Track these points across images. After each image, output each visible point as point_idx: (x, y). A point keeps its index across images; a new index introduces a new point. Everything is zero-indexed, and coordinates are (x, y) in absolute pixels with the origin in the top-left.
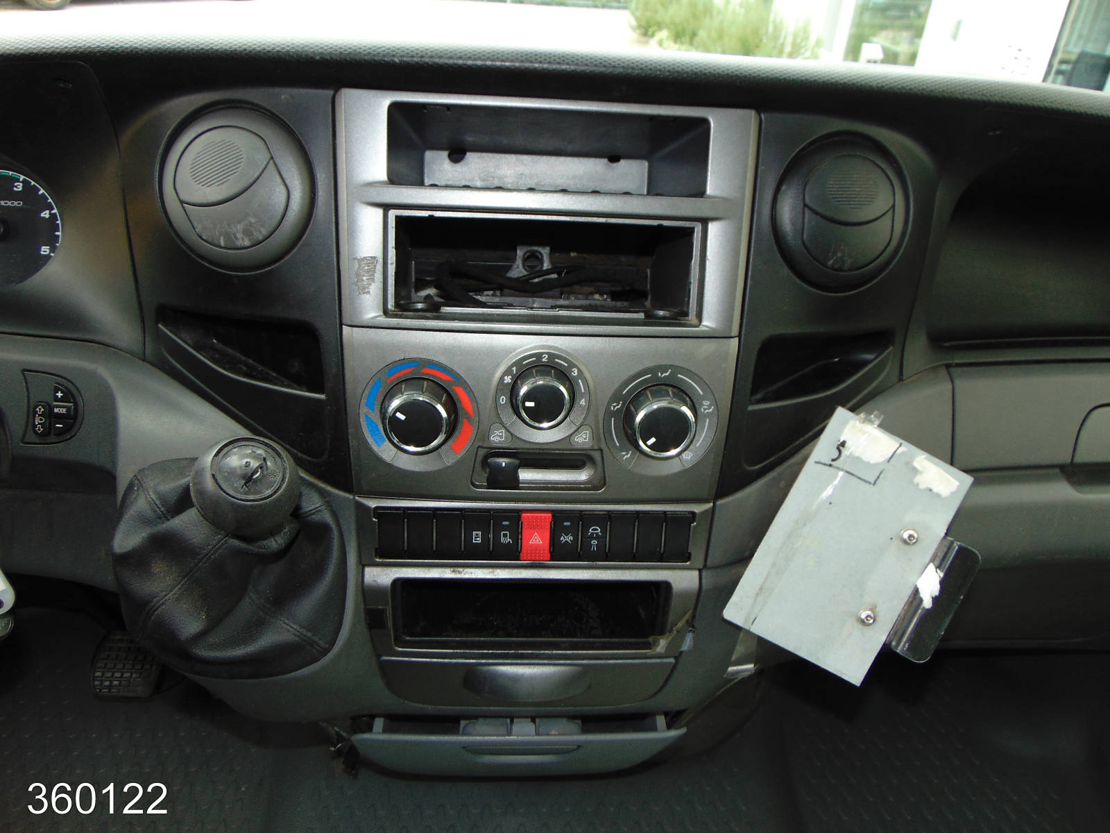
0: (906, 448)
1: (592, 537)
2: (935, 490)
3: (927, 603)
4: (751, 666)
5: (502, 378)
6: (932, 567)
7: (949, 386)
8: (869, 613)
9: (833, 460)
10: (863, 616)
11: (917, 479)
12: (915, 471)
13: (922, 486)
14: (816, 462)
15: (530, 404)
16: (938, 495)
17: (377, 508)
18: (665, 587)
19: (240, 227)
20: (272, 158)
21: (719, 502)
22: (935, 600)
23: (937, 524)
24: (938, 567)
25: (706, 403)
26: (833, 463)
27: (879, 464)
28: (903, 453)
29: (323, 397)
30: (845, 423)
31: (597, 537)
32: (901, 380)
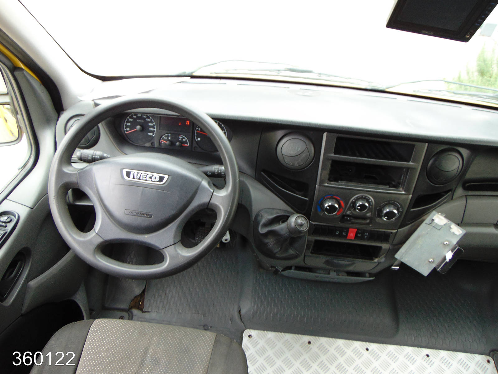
0: (450, 222)
1: (366, 235)
2: (455, 233)
3: (447, 260)
4: (398, 268)
5: (353, 200)
6: (450, 251)
7: (465, 202)
8: (432, 260)
9: (430, 223)
10: (430, 260)
11: (451, 230)
12: (451, 228)
13: (452, 232)
14: (426, 223)
15: (359, 208)
16: (456, 235)
17: (315, 224)
18: (381, 247)
19: (297, 162)
20: (307, 147)
21: (399, 230)
22: (450, 260)
23: (455, 241)
24: (452, 252)
25: (401, 209)
26: (430, 224)
27: (442, 225)
28: (449, 223)
29: (307, 199)
30: (435, 215)
31: (367, 236)
32: (452, 199)
